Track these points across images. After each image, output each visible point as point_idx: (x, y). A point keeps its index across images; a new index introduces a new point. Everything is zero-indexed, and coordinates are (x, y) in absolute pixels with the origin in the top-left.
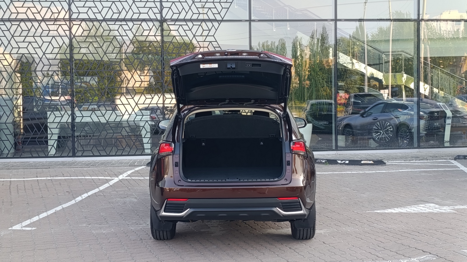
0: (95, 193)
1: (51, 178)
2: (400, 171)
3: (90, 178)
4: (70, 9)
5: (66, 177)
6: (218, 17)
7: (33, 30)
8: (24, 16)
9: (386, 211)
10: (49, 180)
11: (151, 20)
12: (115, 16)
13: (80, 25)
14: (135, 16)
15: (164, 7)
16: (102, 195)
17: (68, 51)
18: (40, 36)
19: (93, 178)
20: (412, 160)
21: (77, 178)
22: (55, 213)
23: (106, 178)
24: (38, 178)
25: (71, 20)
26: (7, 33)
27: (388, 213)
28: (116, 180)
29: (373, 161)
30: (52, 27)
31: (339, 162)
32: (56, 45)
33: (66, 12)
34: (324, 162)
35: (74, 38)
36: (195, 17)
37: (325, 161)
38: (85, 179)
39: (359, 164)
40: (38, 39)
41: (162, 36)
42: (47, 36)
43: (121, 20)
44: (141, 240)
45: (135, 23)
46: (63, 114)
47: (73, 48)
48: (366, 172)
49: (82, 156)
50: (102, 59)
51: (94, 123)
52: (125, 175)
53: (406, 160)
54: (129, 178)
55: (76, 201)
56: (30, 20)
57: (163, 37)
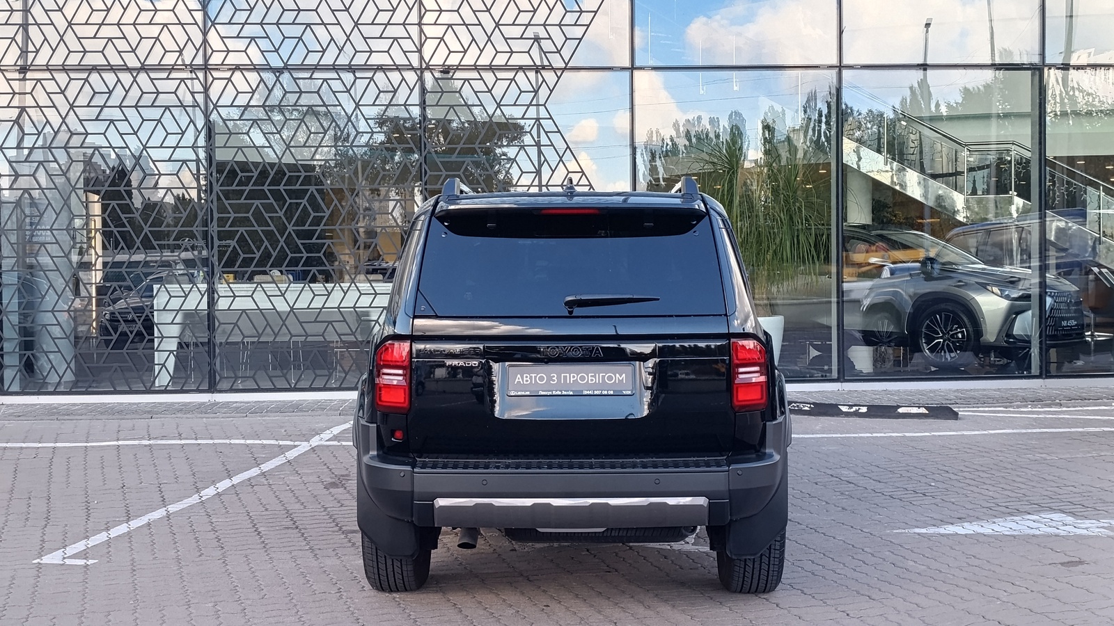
0: (249, 479)
1: (151, 442)
2: (991, 432)
3: (242, 442)
4: (205, 41)
5: (187, 439)
6: (557, 62)
7: (119, 91)
8: (98, 60)
9: (942, 531)
10: (146, 446)
11: (398, 68)
12: (312, 59)
13: (229, 79)
14: (360, 60)
15: (427, 38)
16: (266, 482)
17: (202, 141)
18: (136, 107)
19: (248, 442)
20: (1026, 406)
21: (211, 442)
22: (149, 524)
23: (281, 443)
24: (120, 443)
25: (209, 67)
26: (58, 99)
27: (947, 536)
28: (304, 447)
29: (925, 407)
30: (163, 86)
31: (845, 409)
32: (172, 128)
33: (198, 50)
34: (806, 408)
35: (215, 112)
36: (501, 60)
37: (810, 407)
38: (231, 444)
39: (893, 414)
40: (130, 113)
41: (423, 105)
42: (152, 106)
43: (326, 68)
44: (339, 594)
45: (358, 75)
46: (187, 290)
47: (213, 135)
48: (907, 434)
49: (232, 390)
50: (280, 159)
51: (262, 312)
52: (327, 435)
53: (1011, 407)
54: (335, 443)
55: (202, 497)
56: (112, 69)
57: (424, 108)
